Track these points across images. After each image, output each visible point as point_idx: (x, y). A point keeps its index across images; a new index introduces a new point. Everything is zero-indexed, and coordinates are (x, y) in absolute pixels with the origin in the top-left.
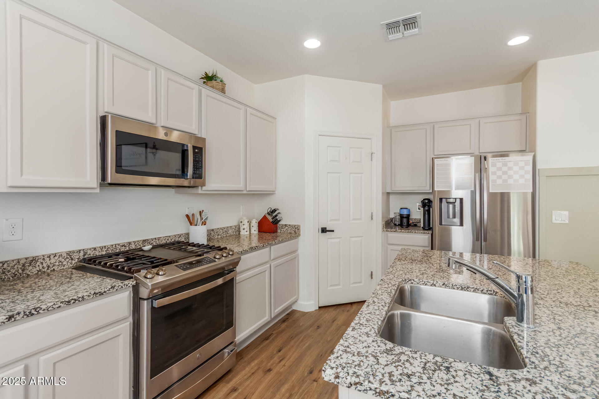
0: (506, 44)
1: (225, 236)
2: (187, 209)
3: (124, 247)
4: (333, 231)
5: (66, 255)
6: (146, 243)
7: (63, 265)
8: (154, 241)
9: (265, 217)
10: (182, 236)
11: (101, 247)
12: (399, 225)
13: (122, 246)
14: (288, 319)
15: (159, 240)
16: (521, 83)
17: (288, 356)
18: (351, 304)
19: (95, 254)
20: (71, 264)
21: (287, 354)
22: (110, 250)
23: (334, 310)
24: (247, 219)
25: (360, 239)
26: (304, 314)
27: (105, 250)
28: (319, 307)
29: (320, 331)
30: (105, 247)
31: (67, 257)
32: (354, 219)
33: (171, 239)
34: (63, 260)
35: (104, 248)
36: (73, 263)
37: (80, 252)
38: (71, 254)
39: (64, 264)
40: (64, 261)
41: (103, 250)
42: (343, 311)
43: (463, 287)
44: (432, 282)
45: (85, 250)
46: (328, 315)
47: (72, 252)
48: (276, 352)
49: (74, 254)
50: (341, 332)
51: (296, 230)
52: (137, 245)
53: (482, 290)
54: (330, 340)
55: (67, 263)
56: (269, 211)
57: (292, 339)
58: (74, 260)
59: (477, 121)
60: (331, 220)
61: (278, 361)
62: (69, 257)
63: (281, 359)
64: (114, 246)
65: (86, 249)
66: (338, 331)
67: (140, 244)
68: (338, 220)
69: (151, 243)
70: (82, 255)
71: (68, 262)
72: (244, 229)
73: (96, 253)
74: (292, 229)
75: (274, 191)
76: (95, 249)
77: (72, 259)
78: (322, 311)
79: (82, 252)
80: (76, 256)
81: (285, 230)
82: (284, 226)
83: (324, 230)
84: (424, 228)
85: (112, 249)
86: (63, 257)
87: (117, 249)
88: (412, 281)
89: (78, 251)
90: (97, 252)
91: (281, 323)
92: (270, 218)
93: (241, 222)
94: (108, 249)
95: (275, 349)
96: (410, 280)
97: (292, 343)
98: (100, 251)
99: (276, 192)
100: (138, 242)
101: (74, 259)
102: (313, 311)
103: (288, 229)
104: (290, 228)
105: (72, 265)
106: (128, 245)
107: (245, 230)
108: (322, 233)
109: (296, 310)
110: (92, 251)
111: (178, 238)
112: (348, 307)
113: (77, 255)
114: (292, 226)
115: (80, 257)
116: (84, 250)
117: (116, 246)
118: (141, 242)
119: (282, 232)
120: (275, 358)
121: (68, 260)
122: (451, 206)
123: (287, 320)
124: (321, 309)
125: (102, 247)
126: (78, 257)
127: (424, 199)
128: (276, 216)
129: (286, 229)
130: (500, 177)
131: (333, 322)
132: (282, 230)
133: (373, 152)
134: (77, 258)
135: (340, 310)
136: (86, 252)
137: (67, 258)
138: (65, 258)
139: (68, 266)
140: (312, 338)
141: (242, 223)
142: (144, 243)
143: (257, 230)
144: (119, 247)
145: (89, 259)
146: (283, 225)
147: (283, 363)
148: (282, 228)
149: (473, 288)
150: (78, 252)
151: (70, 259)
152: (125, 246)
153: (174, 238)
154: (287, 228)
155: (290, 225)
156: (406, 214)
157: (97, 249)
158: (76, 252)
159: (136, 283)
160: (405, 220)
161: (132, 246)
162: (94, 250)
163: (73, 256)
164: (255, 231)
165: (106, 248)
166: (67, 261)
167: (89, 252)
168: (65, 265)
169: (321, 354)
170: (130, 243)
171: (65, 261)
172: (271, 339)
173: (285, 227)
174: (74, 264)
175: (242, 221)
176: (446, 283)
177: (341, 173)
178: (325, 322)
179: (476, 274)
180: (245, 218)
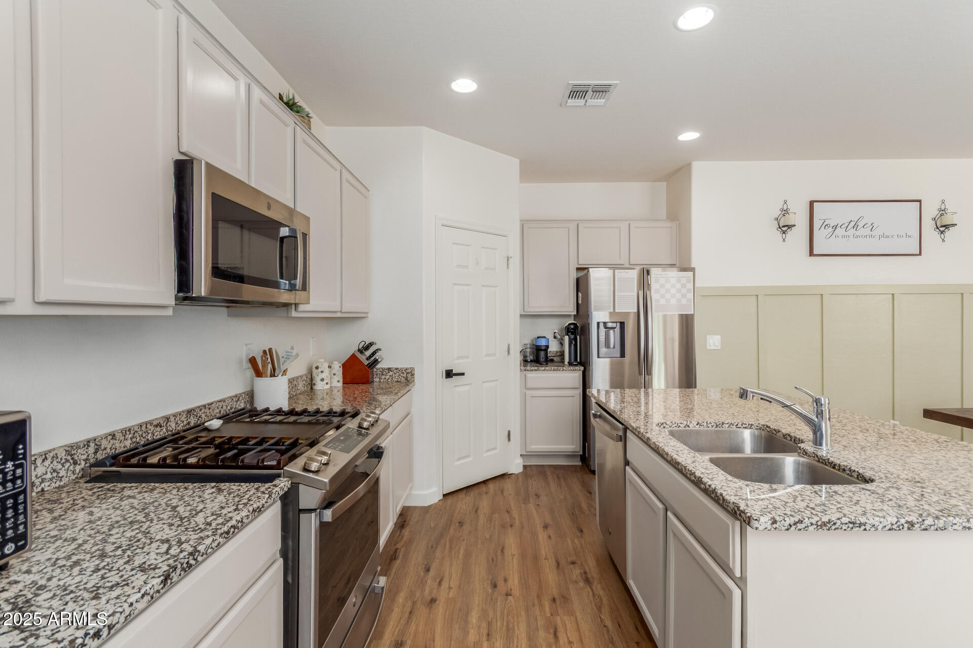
0: (676, 138)
1: (294, 394)
2: (245, 346)
3: (159, 429)
4: (463, 374)
5: (65, 455)
6: (192, 417)
7: (59, 477)
8: (203, 411)
9: (353, 356)
10: (241, 398)
11: (124, 432)
12: (531, 361)
13: (156, 426)
14: (405, 521)
15: (210, 409)
16: (665, 183)
17: (447, 574)
18: (485, 483)
19: (114, 447)
20: (74, 473)
21: (442, 571)
22: (138, 437)
23: (465, 495)
24: (325, 361)
25: (494, 383)
26: (426, 510)
27: (130, 436)
28: (444, 495)
29: (467, 527)
30: (130, 430)
31: (66, 459)
32: (487, 355)
33: (227, 406)
34: (60, 466)
35: (128, 433)
36: (77, 471)
37: (88, 446)
38: (73, 452)
39: (60, 475)
40: (61, 469)
41: (126, 437)
42: (480, 494)
43: (718, 424)
44: (685, 423)
45: (97, 440)
46: (463, 504)
47: (75, 448)
48: (424, 572)
49: (79, 451)
50: (497, 523)
51: (409, 376)
52: (179, 422)
53: (737, 425)
54: (491, 536)
55: (67, 473)
56: (360, 347)
57: (434, 549)
58: (79, 465)
59: (627, 223)
60: (459, 358)
61: (436, 583)
62: (69, 458)
63: (438, 580)
64: (144, 428)
65: (100, 438)
66: (493, 523)
67: (183, 419)
68: (467, 357)
69: (199, 415)
70: (93, 451)
71: (68, 470)
72: (322, 380)
73: (116, 445)
74: (401, 375)
75: (367, 313)
76: (113, 436)
77: (75, 463)
78: (450, 500)
79: (92, 445)
80: (81, 455)
81: (387, 377)
82: (387, 371)
83: (449, 374)
84: (570, 364)
85: (140, 433)
86: (60, 460)
87: (149, 433)
88: (665, 425)
89: (85, 443)
90: (117, 441)
91: (399, 531)
92: (363, 358)
93: (317, 368)
94: (134, 434)
95: (420, 569)
96: (662, 424)
97: (438, 554)
98: (121, 441)
99: (369, 315)
100: (180, 414)
101: (79, 462)
102: (437, 503)
103: (394, 376)
104: (398, 374)
105: (76, 476)
106: (165, 423)
107: (325, 382)
108: (446, 378)
109: (409, 506)
110: (110, 442)
111: (235, 403)
112: (483, 488)
113: (85, 452)
114: (402, 371)
115: (88, 456)
116: (95, 440)
117: (146, 427)
118: (185, 416)
119: (382, 380)
120: (429, 582)
121: (68, 464)
122: (612, 331)
123: (406, 523)
124: (447, 497)
125: (126, 431)
126: (84, 457)
127: (570, 324)
128: (374, 353)
129: (390, 376)
130: (663, 296)
131: (476, 511)
132: (383, 377)
133: (510, 256)
134: (84, 460)
135: (473, 493)
136: (99, 444)
137: (67, 461)
138: (62, 462)
139: (67, 479)
140: (464, 540)
141: (320, 370)
142: (189, 416)
143: (341, 380)
144: (152, 428)
145: (124, 457)
146: (383, 369)
147: (445, 585)
148: (382, 375)
149: (728, 423)
150: (86, 446)
151: (72, 461)
152: (161, 427)
153: (231, 404)
154: (391, 373)
155: (396, 369)
156: (544, 344)
157: (118, 436)
158: (82, 446)
159: (292, 483)
160: (542, 354)
161: (171, 423)
162: (112, 439)
163: (78, 454)
164: (338, 381)
165: (132, 432)
166: (66, 467)
167: (104, 443)
168: (63, 476)
169: (491, 559)
170: (167, 419)
171: (63, 469)
172: (401, 556)
173: (389, 372)
174: (78, 474)
175: (320, 366)
176: (700, 422)
177: (470, 285)
178: (466, 514)
179: (771, 402)
180: (322, 360)
